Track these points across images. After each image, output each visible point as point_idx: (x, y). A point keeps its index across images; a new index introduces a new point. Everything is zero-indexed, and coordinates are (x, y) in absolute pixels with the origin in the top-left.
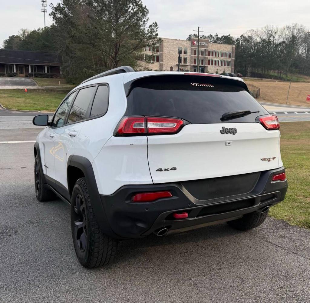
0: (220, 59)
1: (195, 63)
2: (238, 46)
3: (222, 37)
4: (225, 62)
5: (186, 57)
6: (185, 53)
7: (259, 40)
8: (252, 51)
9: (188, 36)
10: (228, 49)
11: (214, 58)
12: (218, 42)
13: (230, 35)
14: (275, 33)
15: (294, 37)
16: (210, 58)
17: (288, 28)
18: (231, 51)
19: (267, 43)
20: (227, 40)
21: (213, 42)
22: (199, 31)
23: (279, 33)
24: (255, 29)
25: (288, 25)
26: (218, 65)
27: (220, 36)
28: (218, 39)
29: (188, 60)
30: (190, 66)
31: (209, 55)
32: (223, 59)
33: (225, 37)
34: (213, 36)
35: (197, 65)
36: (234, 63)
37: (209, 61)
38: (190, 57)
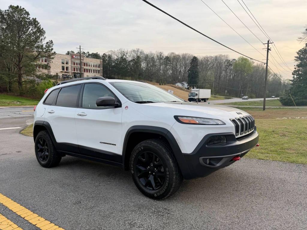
0: (93, 68)
1: (75, 71)
2: (104, 60)
3: (92, 54)
4: (96, 71)
5: (67, 66)
6: (67, 63)
7: (116, 57)
8: (113, 64)
9: (67, 52)
10: (98, 62)
11: (88, 68)
12: (89, 57)
13: (97, 53)
14: (127, 53)
15: (138, 57)
16: (85, 67)
17: (134, 51)
18: (100, 63)
19: (123, 60)
20: (95, 56)
21: (86, 57)
22: (80, 48)
23: (128, 54)
24: (113, 50)
25: (134, 49)
26: (92, 72)
27: (90, 53)
28: (89, 55)
29: (69, 68)
30: (71, 73)
31: (85, 66)
32: (95, 68)
33: (94, 54)
34: (86, 53)
35: (76, 72)
36: (102, 71)
37: (85, 69)
38: (71, 66)
